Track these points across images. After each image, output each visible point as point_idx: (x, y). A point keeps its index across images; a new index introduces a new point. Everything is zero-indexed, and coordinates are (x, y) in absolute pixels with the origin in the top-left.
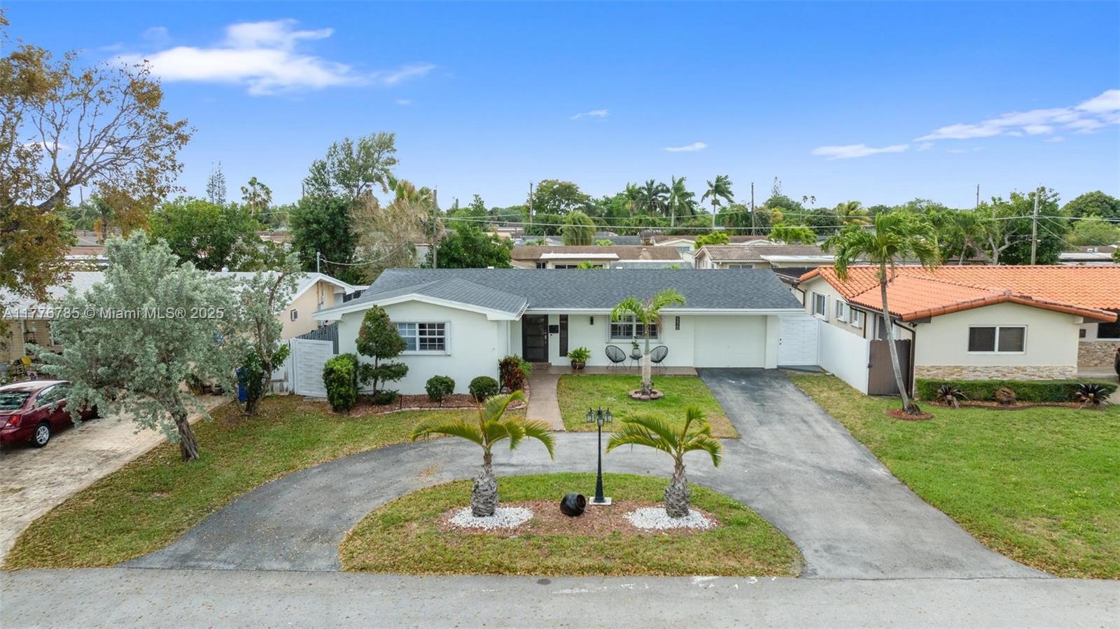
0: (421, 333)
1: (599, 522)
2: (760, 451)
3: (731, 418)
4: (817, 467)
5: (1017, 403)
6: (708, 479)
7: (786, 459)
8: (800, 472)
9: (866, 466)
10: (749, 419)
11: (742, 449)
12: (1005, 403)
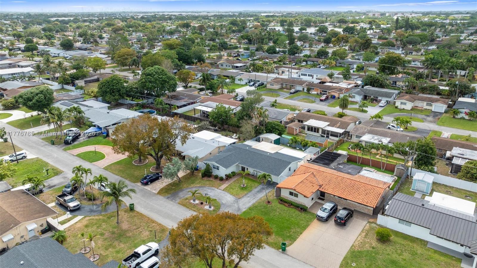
0: (216, 167)
1: (202, 206)
2: (237, 202)
3: (246, 195)
4: (238, 207)
5: (291, 206)
6: (223, 204)
7: (238, 204)
8: (235, 206)
9: (245, 209)
10: (248, 195)
11: (236, 201)
12: (289, 206)
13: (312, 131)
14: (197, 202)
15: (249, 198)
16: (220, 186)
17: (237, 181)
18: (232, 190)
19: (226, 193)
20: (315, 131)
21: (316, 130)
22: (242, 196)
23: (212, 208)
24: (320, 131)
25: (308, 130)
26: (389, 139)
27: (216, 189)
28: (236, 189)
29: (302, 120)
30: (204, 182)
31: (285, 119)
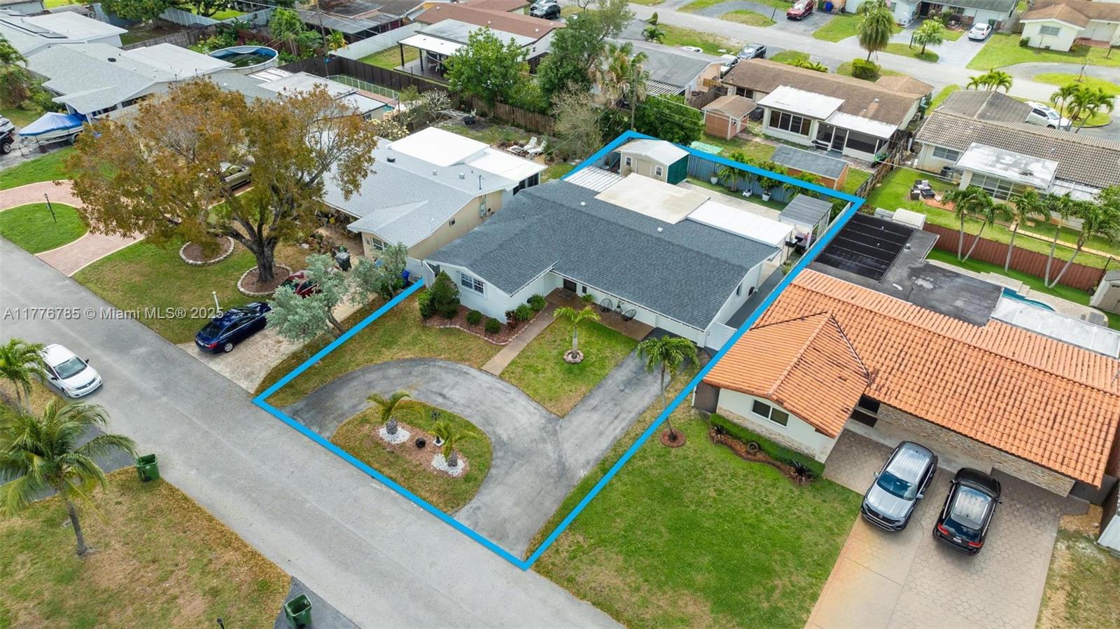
0: (474, 282)
1: (422, 455)
2: (555, 433)
3: (585, 398)
4: (560, 457)
5: (759, 456)
6: (503, 444)
7: (557, 444)
8: (547, 457)
9: (584, 467)
10: (593, 402)
11: (550, 427)
12: (748, 453)
13: (785, 126)
14: (403, 435)
15: (596, 416)
16: (489, 357)
17: (549, 337)
18: (532, 375)
19: (513, 393)
20: (795, 129)
21: (799, 123)
22: (571, 404)
23: (461, 464)
24: (815, 128)
25: (773, 122)
26: (1052, 166)
27: (474, 372)
28: (549, 374)
29: (751, 87)
30: (430, 340)
31: (693, 85)
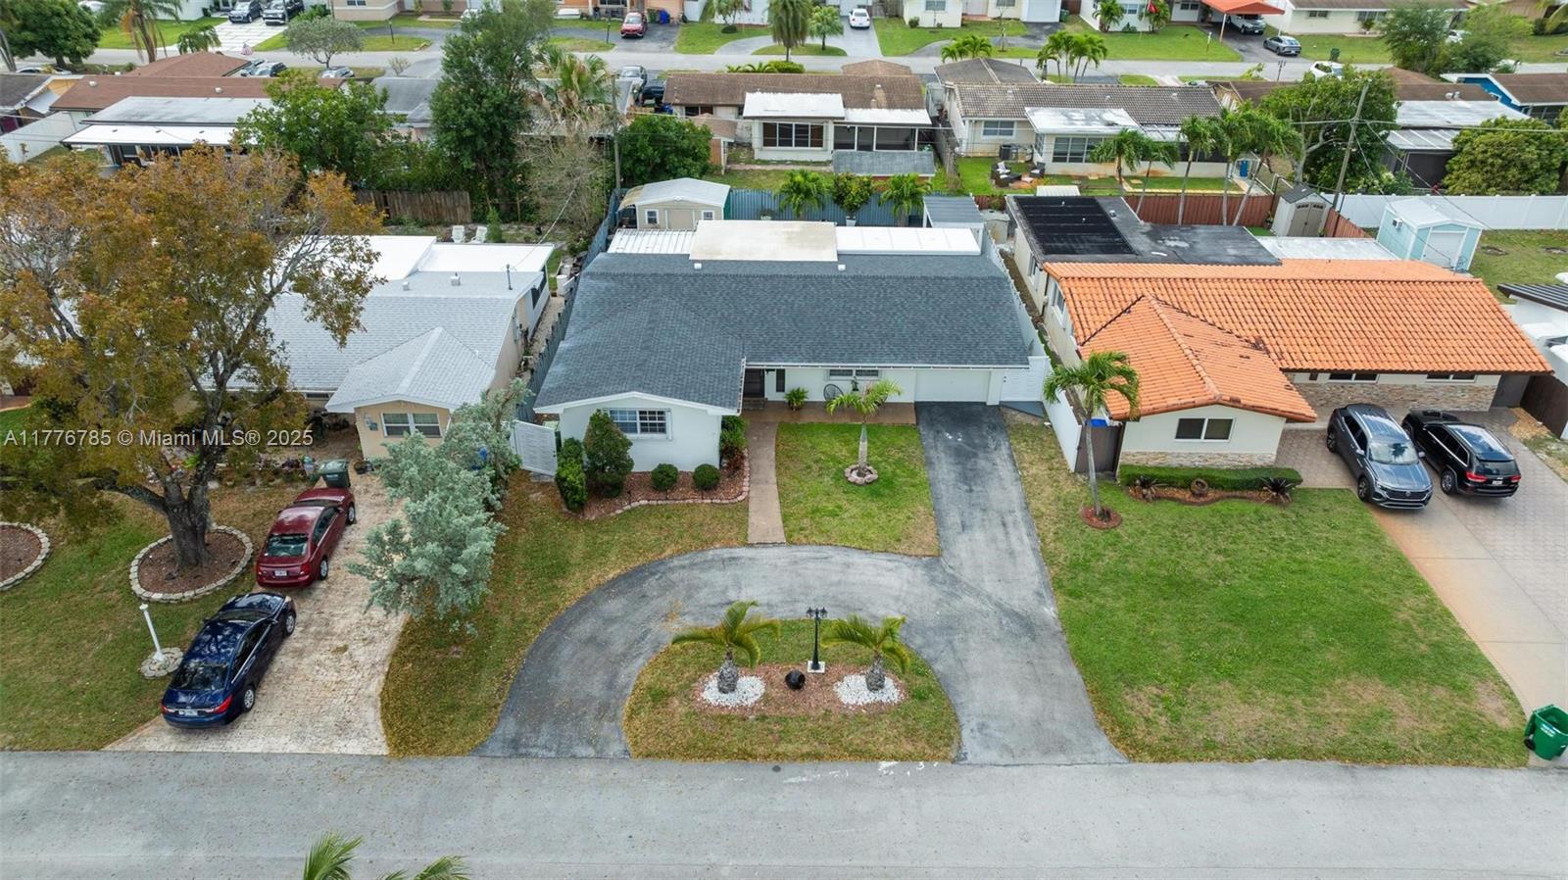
0: (641, 418)
1: (815, 698)
2: (954, 579)
3: (937, 519)
4: (998, 605)
5: (1211, 494)
7: (975, 592)
8: (982, 613)
9: (1041, 602)
10: (953, 519)
11: (939, 575)
12: (1197, 496)
14: (752, 685)
15: (978, 535)
16: (742, 524)
17: (794, 464)
18: (832, 521)
19: (833, 554)
20: (801, 143)
21: (807, 134)
22: (931, 535)
24: (828, 133)
25: (770, 141)
27: (742, 552)
28: (854, 510)
